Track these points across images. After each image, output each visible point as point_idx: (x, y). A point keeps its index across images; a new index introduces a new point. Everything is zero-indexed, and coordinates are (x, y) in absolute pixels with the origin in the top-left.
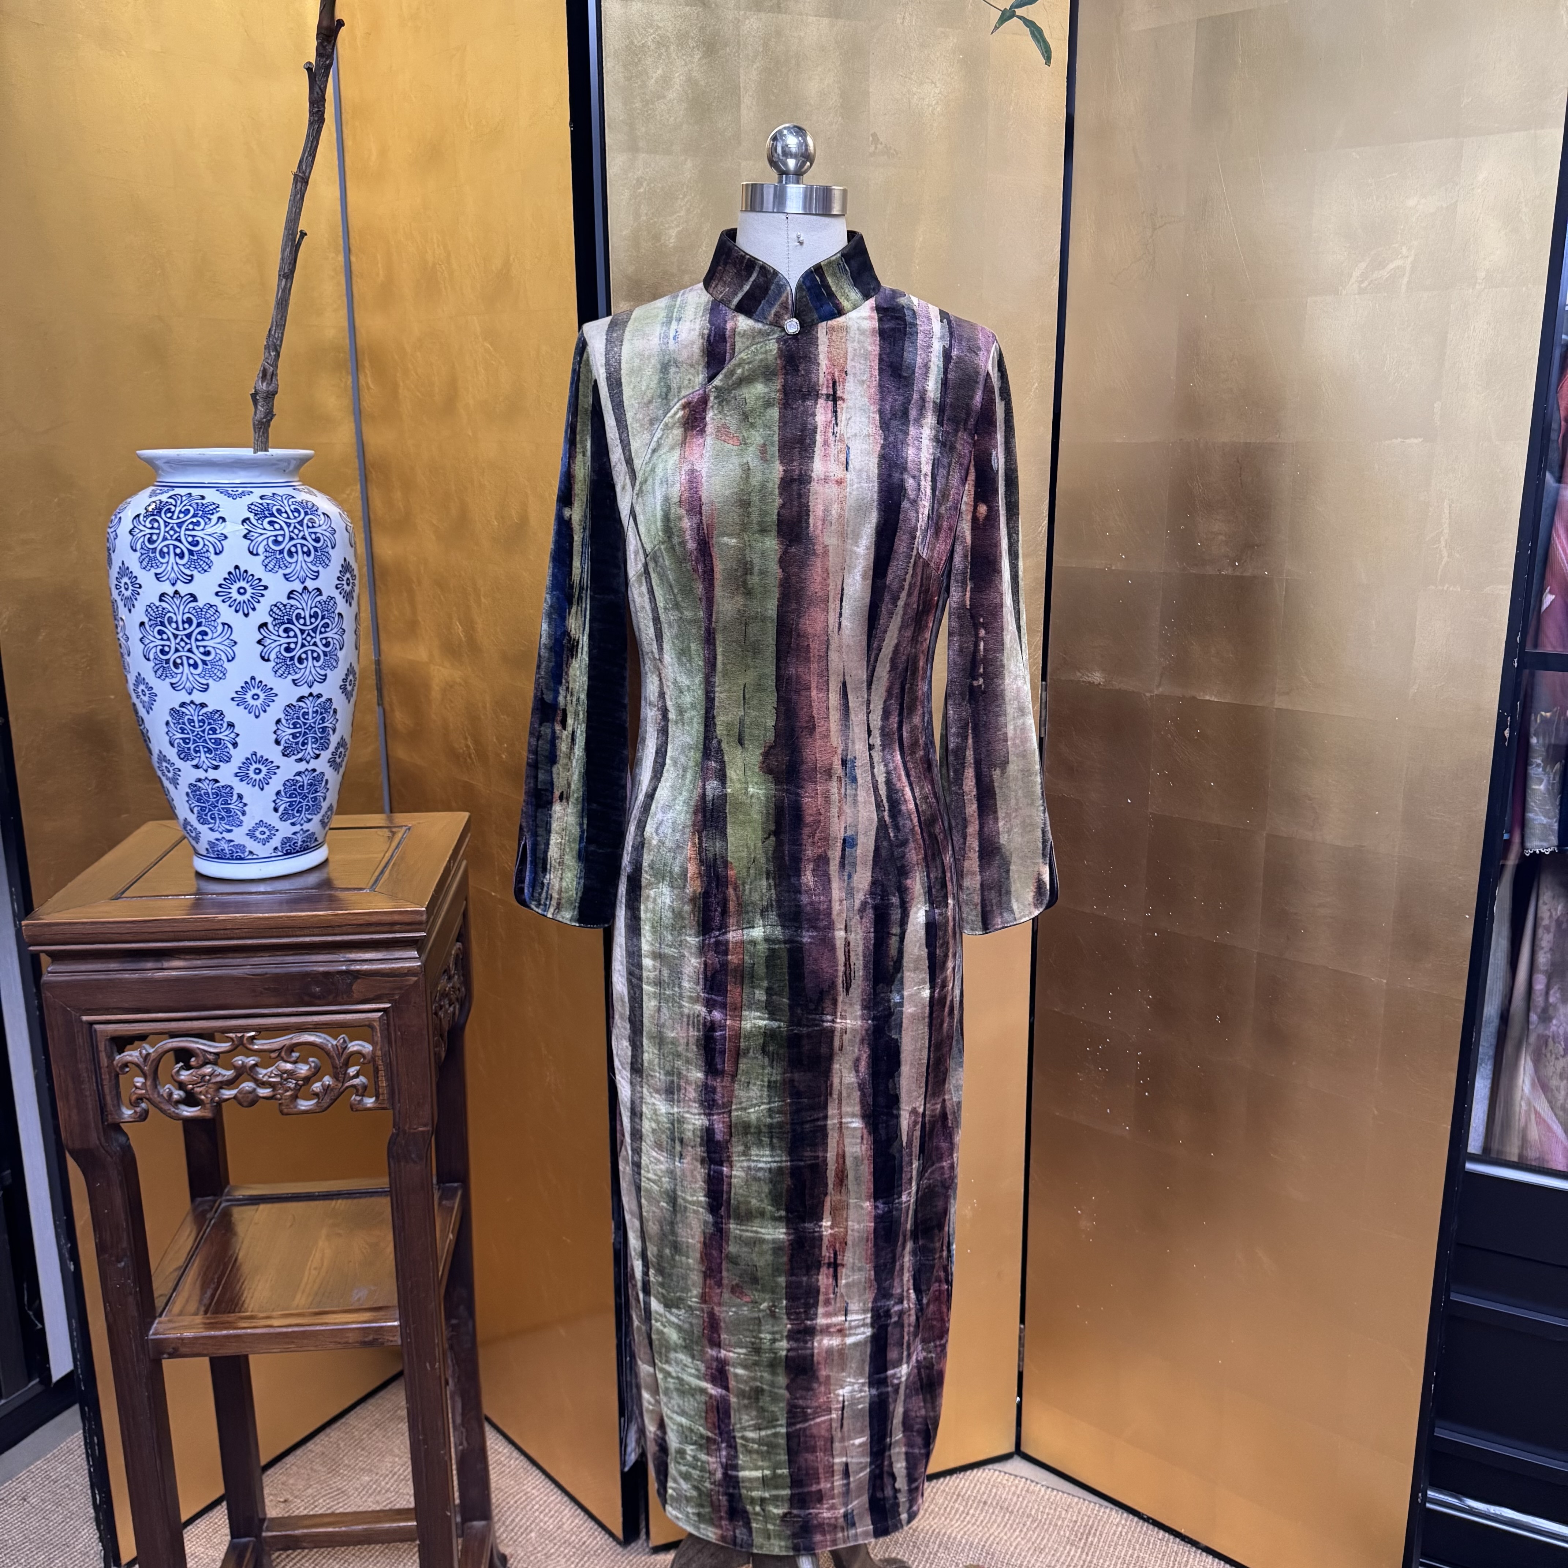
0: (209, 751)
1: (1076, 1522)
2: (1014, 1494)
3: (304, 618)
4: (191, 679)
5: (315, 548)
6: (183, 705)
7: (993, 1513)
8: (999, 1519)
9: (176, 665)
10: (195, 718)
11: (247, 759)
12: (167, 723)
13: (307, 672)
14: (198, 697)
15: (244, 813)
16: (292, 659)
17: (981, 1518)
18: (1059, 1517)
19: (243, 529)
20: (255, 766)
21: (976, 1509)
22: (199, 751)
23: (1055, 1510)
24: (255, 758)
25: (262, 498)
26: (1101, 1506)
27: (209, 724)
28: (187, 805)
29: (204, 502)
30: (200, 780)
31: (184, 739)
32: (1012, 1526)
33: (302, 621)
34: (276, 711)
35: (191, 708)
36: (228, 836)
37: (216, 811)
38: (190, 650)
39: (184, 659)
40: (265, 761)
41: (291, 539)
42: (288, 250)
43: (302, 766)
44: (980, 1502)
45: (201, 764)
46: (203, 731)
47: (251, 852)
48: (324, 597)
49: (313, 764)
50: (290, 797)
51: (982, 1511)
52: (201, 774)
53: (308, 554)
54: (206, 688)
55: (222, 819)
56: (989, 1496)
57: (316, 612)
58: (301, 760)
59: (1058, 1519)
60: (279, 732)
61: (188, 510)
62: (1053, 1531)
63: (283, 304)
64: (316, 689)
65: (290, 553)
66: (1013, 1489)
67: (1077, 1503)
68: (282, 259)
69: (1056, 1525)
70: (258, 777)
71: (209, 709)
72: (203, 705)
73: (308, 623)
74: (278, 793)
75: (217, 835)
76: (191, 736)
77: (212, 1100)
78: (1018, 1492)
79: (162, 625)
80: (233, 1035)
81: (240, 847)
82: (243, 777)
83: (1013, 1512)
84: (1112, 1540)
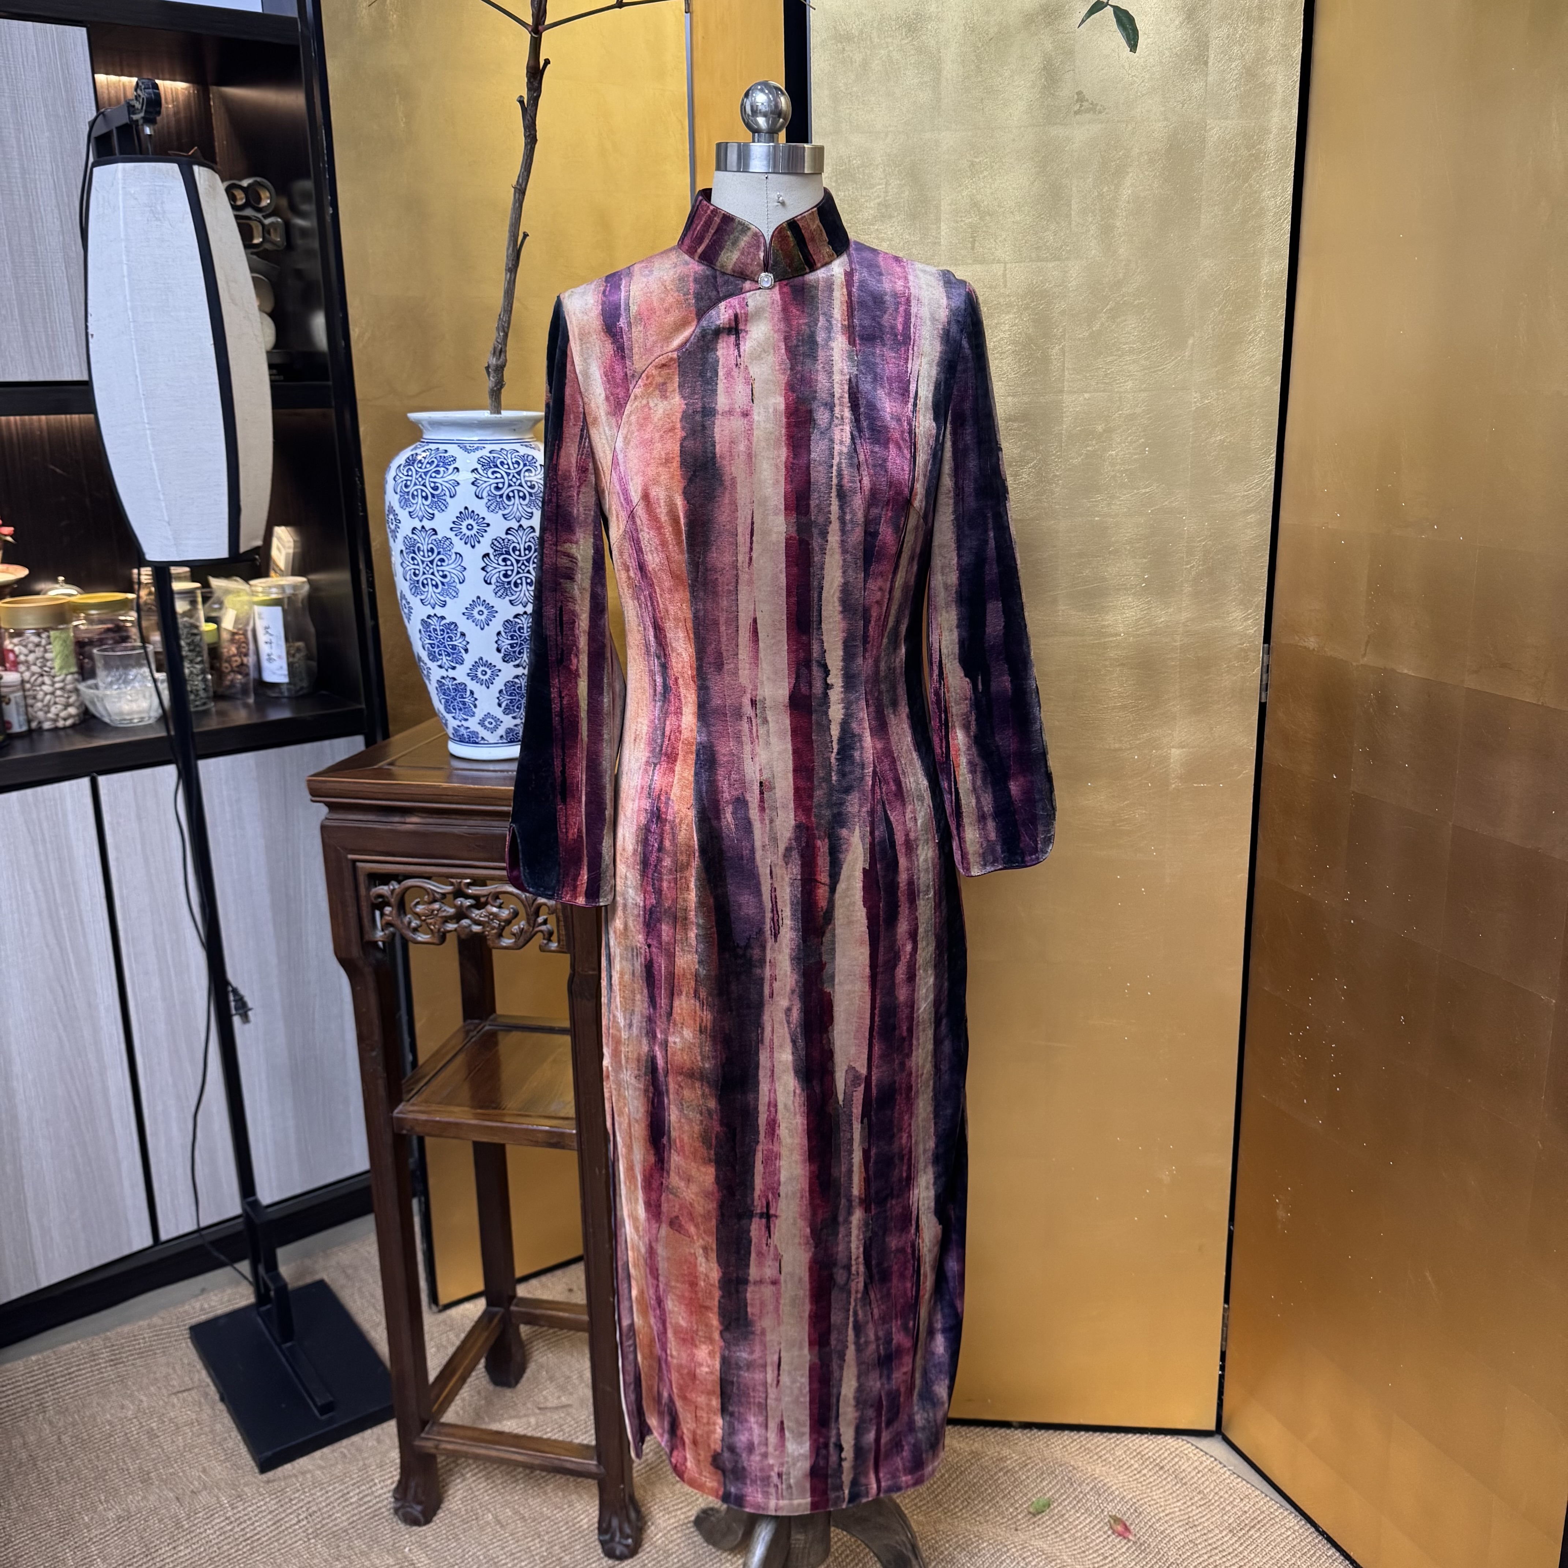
0: (448, 655)
1: (1246, 1512)
2: (1196, 1468)
4: (434, 596)
5: (530, 494)
6: (429, 617)
7: (1166, 1478)
9: (424, 585)
10: (438, 628)
11: (476, 662)
12: (421, 631)
14: (439, 611)
15: (475, 706)
16: (509, 583)
17: (1151, 1480)
18: (1232, 1502)
19: (472, 476)
20: (482, 668)
21: (1151, 1470)
22: (442, 655)
23: (1231, 1495)
24: (480, 662)
25: (491, 452)
26: (1281, 1506)
27: (448, 633)
28: (438, 699)
29: (447, 455)
30: (444, 678)
31: (431, 644)
33: (517, 553)
34: (497, 625)
35: (435, 619)
36: (466, 724)
37: (456, 703)
38: (433, 574)
39: (429, 580)
40: (490, 665)
41: (510, 485)
42: (512, 250)
44: (1157, 1465)
45: (443, 665)
46: (444, 639)
47: (483, 738)
48: (536, 534)
50: (511, 695)
51: (1155, 1473)
52: (443, 672)
53: (524, 498)
54: (444, 604)
55: (461, 709)
56: (1169, 1463)
57: (530, 547)
58: (517, 666)
59: (1229, 1504)
60: (500, 642)
61: (434, 462)
62: (1217, 1514)
63: (509, 294)
64: (530, 609)
65: (509, 498)
66: (1198, 1463)
67: (1257, 1496)
68: (507, 257)
69: (1223, 1509)
70: (484, 678)
71: (447, 621)
72: (443, 618)
74: (501, 692)
75: (459, 722)
76: (435, 642)
77: (439, 930)
78: (1200, 1468)
79: (414, 552)
80: (453, 880)
81: (475, 734)
82: (474, 677)
83: (1185, 1484)
84: (1274, 1540)
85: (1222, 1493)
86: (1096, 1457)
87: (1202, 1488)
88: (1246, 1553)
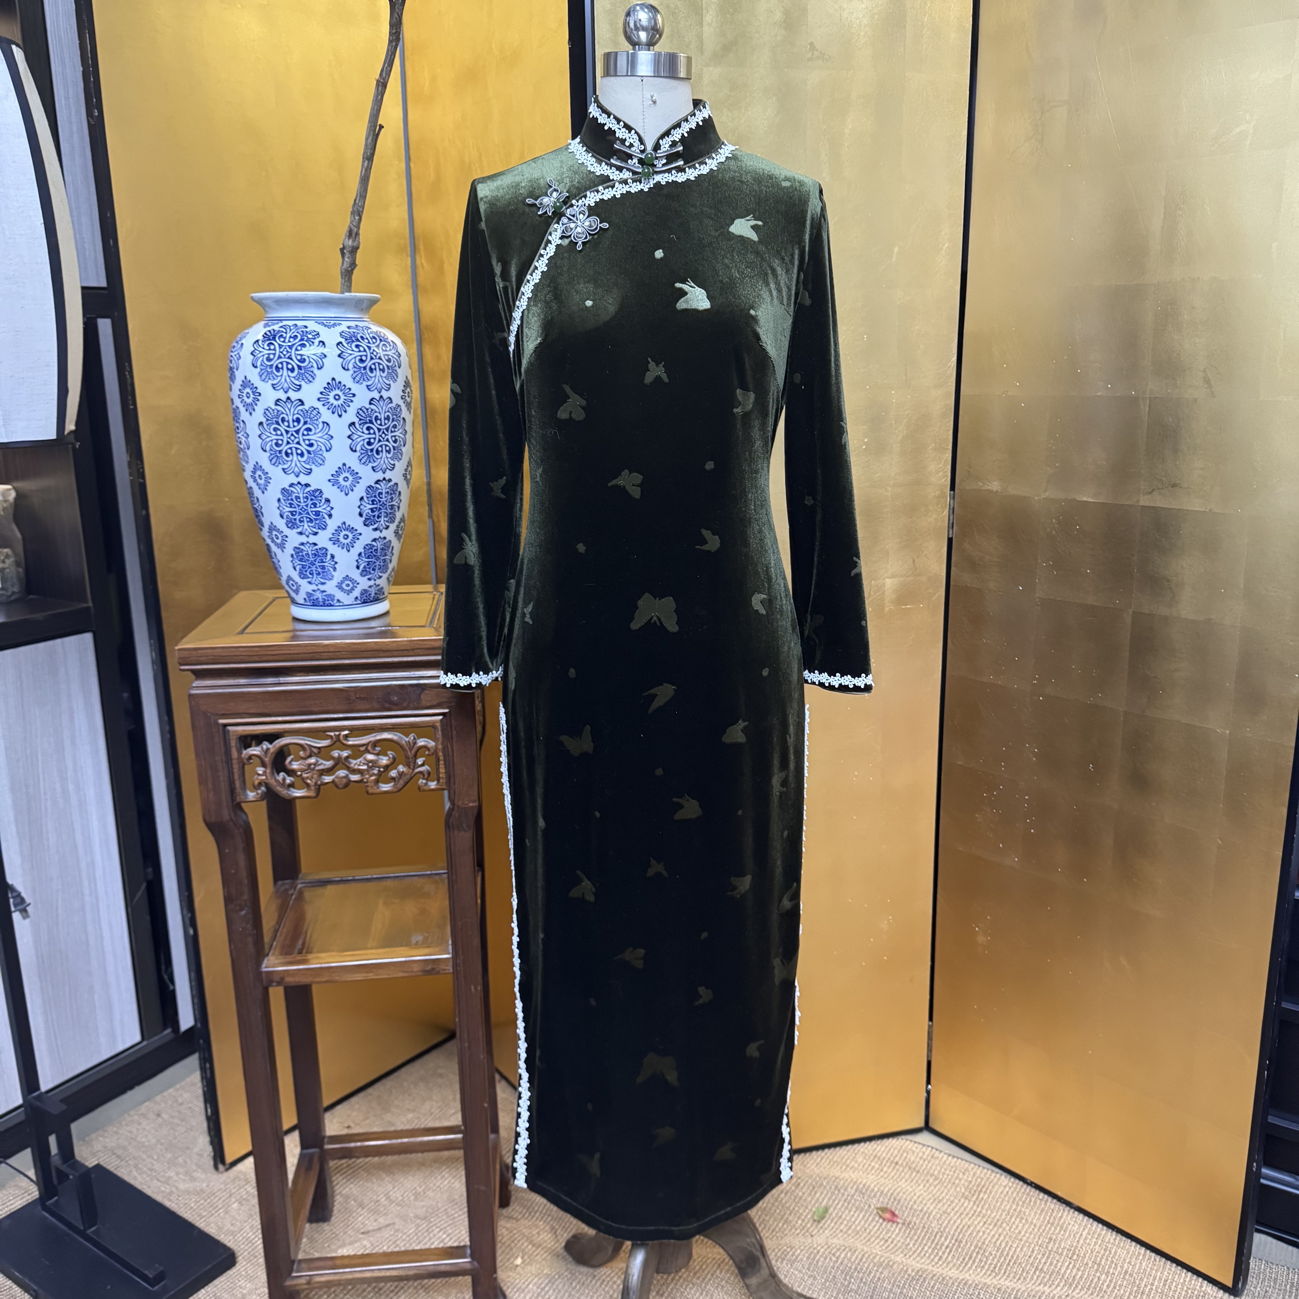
0: (311, 521)
1: (970, 1182)
2: (921, 1158)
3: (380, 420)
4: (298, 464)
5: (388, 366)
6: (292, 485)
7: (903, 1171)
8: (907, 1176)
9: (287, 454)
10: (301, 496)
11: (339, 527)
12: (279, 500)
13: (382, 462)
14: (303, 479)
15: (335, 569)
16: (372, 450)
17: (893, 1174)
18: (957, 1177)
19: (337, 350)
20: (344, 533)
21: (889, 1167)
22: (303, 521)
23: (954, 1172)
24: (344, 527)
25: (349, 327)
26: (993, 1171)
27: (312, 500)
28: (291, 564)
29: (308, 330)
30: (302, 544)
31: (291, 512)
32: (917, 1181)
33: (379, 422)
34: (360, 490)
35: (298, 487)
36: (322, 588)
37: (314, 568)
38: (298, 443)
39: (294, 450)
40: (352, 530)
41: (372, 358)
42: (370, 138)
43: (377, 534)
44: (892, 1162)
45: (303, 532)
46: (307, 506)
47: (338, 601)
48: (394, 405)
49: (385, 533)
50: (368, 558)
51: (894, 1168)
52: (303, 539)
53: (383, 370)
54: (309, 472)
55: (319, 574)
56: (900, 1158)
57: (388, 416)
58: (376, 529)
59: (956, 1179)
60: (362, 507)
61: (296, 336)
62: (951, 1188)
63: (365, 180)
64: (388, 475)
65: (371, 370)
66: (921, 1154)
67: (973, 1169)
68: (366, 145)
69: (954, 1183)
70: (346, 542)
71: (312, 488)
72: (307, 485)
73: (383, 424)
74: (360, 554)
75: (314, 587)
76: (297, 510)
77: (316, 784)
78: (925, 1157)
79: (278, 423)
80: (332, 734)
81: (331, 597)
82: (335, 541)
83: (918, 1172)
84: (1000, 1197)
85: (947, 1172)
86: (844, 1167)
87: (931, 1172)
88: (984, 1211)
